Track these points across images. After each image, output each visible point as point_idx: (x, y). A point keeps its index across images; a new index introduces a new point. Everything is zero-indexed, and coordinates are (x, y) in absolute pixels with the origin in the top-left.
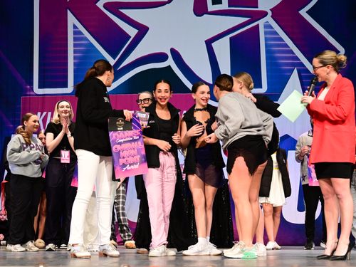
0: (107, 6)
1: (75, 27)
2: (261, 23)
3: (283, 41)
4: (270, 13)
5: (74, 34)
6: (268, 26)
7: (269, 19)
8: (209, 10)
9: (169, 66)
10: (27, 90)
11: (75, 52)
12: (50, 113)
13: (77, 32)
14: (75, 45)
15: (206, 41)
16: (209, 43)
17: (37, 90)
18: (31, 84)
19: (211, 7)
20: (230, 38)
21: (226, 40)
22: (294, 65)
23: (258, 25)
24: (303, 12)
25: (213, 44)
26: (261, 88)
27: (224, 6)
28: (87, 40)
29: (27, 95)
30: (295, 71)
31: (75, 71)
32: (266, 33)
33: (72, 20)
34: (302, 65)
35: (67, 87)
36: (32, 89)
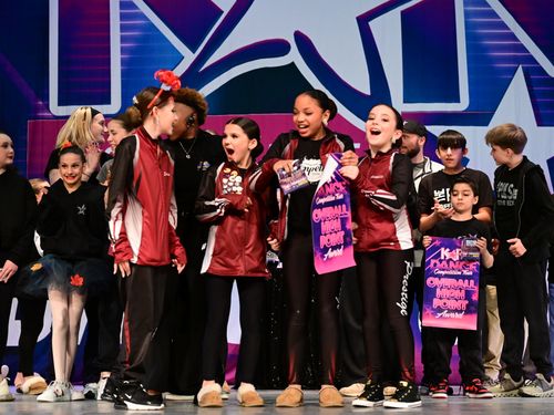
3: (498, 17)
5: (121, 8)
9: (293, 63)
10: (37, 109)
11: (123, 39)
13: (126, 4)
14: (123, 28)
15: (357, 18)
16: (364, 21)
17: (56, 109)
18: (46, 98)
20: (403, 13)
22: (517, 61)
25: (372, 24)
28: (145, 18)
29: (39, 118)
30: (520, 71)
31: (124, 74)
32: (466, 3)
34: (532, 59)
35: (109, 103)
36: (48, 106)
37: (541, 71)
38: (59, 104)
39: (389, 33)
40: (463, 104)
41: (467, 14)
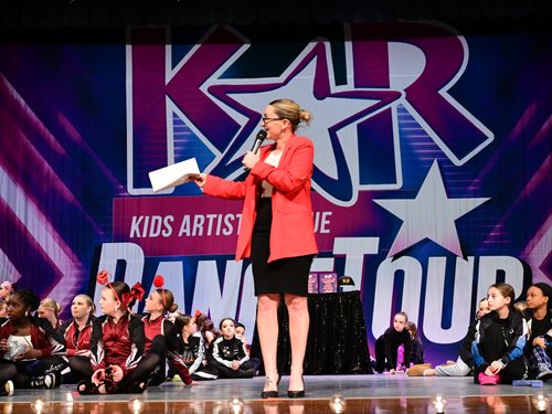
0: (212, 90)
1: (175, 115)
2: (394, 106)
3: (420, 126)
4: (404, 94)
5: (174, 124)
6: (401, 110)
7: (402, 101)
8: (332, 92)
10: (120, 191)
11: (176, 145)
12: (147, 218)
13: (177, 122)
14: (175, 137)
15: (329, 129)
16: (333, 131)
17: (131, 191)
18: (125, 183)
19: (334, 89)
20: (358, 125)
21: (353, 127)
22: (434, 155)
23: (390, 109)
24: (443, 92)
25: (338, 133)
26: (395, 182)
27: (350, 86)
28: (189, 130)
29: (120, 196)
30: (435, 163)
32: (399, 118)
33: (171, 107)
34: (443, 155)
36: (125, 189)
37: (449, 161)
38: (134, 187)
39: (349, 139)
40: (399, 185)
41: (400, 126)
